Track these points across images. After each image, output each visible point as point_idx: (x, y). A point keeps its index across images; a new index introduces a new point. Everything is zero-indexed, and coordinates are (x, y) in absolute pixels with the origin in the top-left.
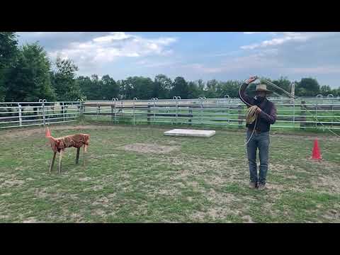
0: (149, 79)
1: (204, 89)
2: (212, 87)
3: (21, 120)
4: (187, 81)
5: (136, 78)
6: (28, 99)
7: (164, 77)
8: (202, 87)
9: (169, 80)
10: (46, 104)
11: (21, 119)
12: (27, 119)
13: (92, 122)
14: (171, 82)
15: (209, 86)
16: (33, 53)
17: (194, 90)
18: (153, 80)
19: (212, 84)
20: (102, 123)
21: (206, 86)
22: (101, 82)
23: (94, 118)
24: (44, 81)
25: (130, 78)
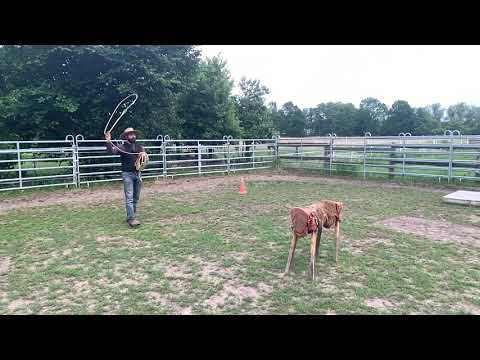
0: (351, 105)
1: (442, 120)
2: (456, 115)
3: (200, 166)
4: (412, 107)
5: (330, 105)
6: (208, 135)
7: (375, 101)
8: (438, 115)
9: (383, 106)
10: (232, 143)
11: (200, 164)
12: (207, 163)
13: (292, 171)
14: (385, 109)
15: (451, 114)
16: (214, 70)
17: (425, 122)
18: (357, 107)
19: (458, 110)
20: (309, 172)
21: (445, 115)
22: (281, 112)
23: (296, 164)
24: (227, 110)
25: (323, 105)
